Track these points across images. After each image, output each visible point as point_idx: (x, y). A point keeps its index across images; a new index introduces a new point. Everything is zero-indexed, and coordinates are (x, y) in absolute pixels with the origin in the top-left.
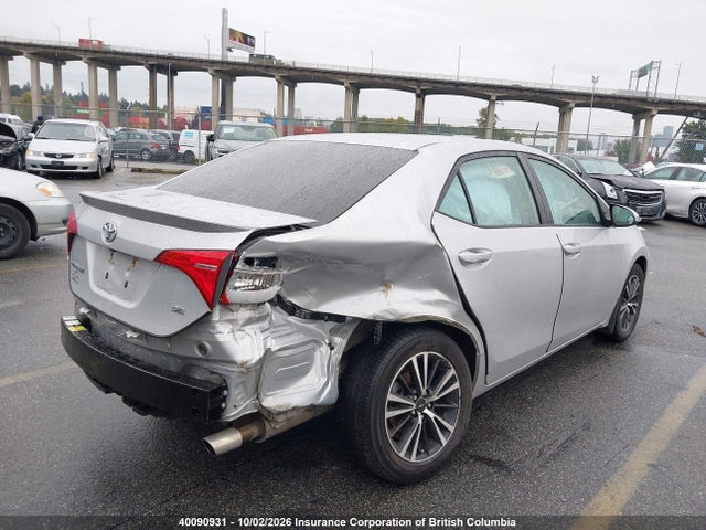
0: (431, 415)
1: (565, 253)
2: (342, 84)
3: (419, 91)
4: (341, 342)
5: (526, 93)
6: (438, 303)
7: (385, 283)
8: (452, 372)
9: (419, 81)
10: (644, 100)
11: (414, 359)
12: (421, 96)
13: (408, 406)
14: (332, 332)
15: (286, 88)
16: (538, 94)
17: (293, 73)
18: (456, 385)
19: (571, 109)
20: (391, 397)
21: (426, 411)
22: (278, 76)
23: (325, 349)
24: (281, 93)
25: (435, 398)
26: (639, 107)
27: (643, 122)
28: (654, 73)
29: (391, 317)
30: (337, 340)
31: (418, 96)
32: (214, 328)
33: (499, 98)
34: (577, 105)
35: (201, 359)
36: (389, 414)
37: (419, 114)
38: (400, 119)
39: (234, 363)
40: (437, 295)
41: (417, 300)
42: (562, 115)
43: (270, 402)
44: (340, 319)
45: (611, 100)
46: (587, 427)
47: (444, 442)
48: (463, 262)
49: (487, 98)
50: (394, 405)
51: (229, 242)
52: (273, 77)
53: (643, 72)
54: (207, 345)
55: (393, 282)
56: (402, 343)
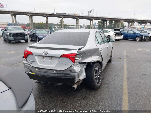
0: (99, 77)
1: (108, 47)
2: (28, 15)
3: (46, 17)
4: (85, 67)
5: (69, 16)
6: (98, 58)
7: (91, 56)
8: (100, 69)
9: (46, 14)
10: (91, 17)
11: (96, 68)
12: (47, 18)
13: (96, 76)
14: (84, 66)
15: (14, 17)
16: (72, 16)
17: (15, 13)
18: (101, 71)
19: (78, 19)
20: (95, 75)
21: (98, 76)
22: (11, 14)
23: (84, 68)
24: (12, 18)
25: (99, 74)
26: (91, 19)
27: (92, 21)
28: (92, 12)
29: (93, 61)
30: (84, 67)
31: (46, 18)
32: (73, 67)
33: (64, 18)
34: (80, 19)
35: (70, 73)
36: (95, 77)
37: (47, 21)
38: (43, 23)
39: (77, 72)
40: (98, 57)
41: (96, 58)
42: (77, 21)
43: (80, 79)
44: (85, 63)
45: (86, 17)
46: (115, 75)
47: (101, 81)
48: (101, 51)
49: (61, 18)
50: (95, 76)
51: (75, 52)
52: (10, 14)
53: (90, 12)
54: (72, 70)
55: (92, 55)
56: (95, 65)
